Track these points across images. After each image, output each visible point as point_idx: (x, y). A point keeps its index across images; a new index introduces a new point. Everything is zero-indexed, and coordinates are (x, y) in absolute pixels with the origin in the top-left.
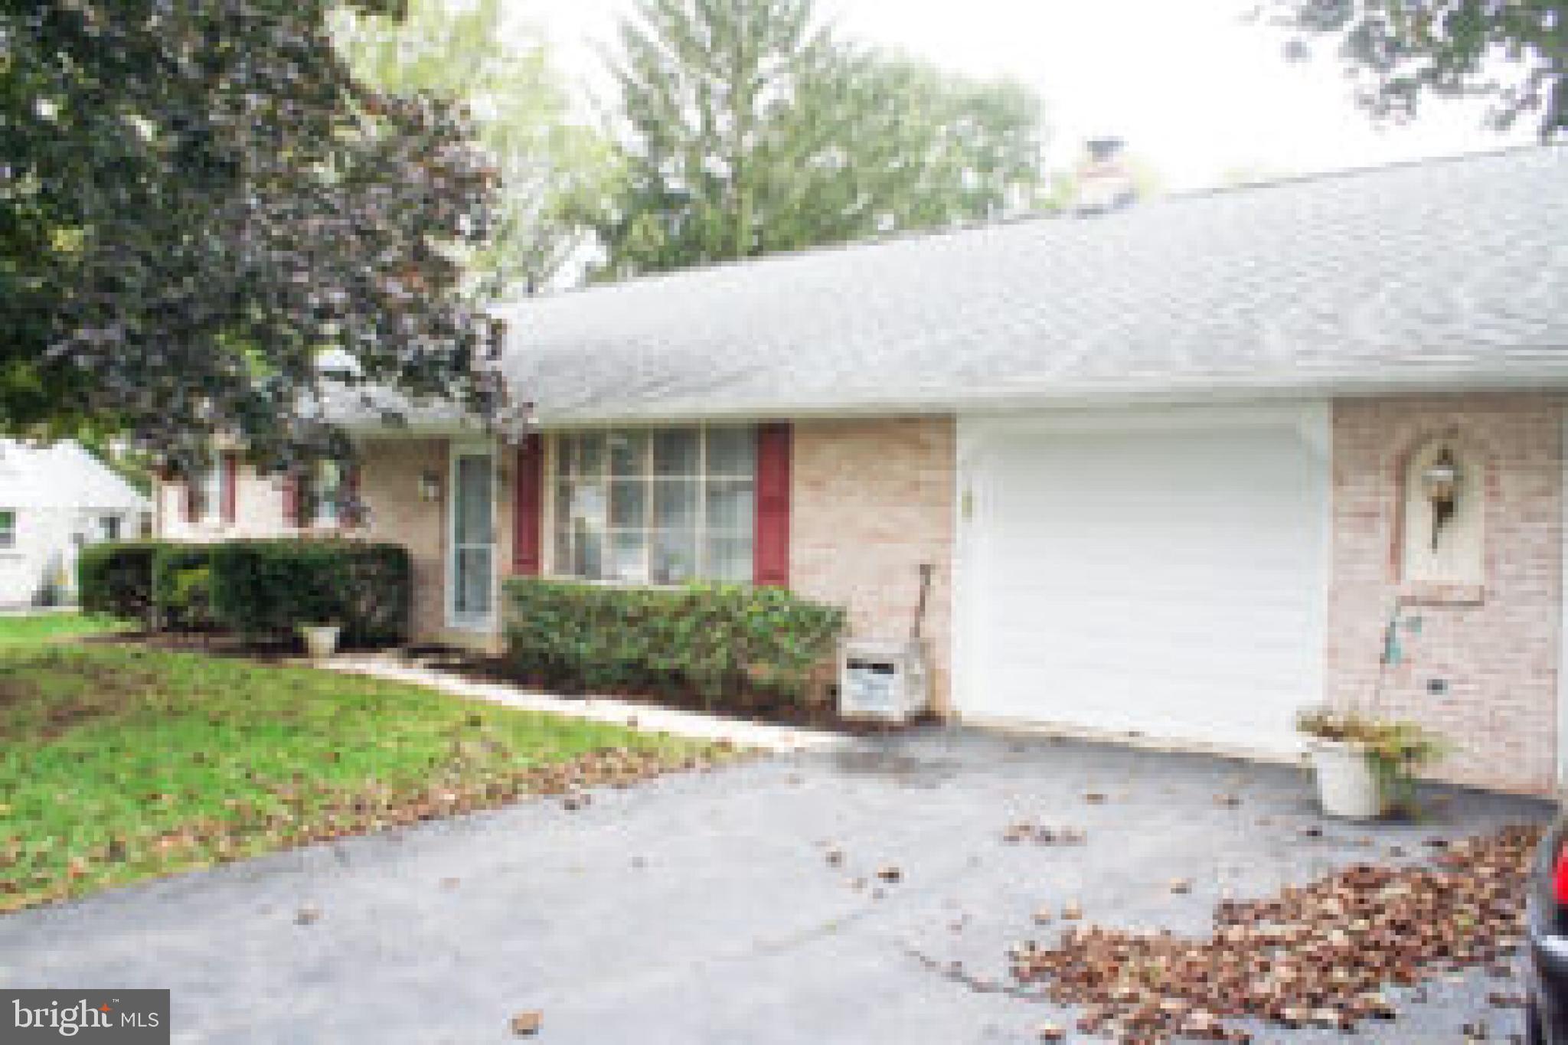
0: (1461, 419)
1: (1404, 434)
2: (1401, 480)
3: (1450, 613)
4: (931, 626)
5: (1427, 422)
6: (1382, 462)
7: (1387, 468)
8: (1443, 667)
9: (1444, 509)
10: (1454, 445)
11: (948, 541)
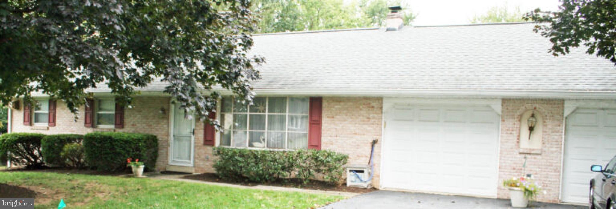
0: (537, 106)
1: (522, 108)
2: (520, 121)
3: (533, 156)
4: (375, 160)
5: (528, 106)
6: (516, 117)
7: (517, 118)
8: (531, 170)
9: (531, 129)
10: (535, 112)
11: (381, 135)
